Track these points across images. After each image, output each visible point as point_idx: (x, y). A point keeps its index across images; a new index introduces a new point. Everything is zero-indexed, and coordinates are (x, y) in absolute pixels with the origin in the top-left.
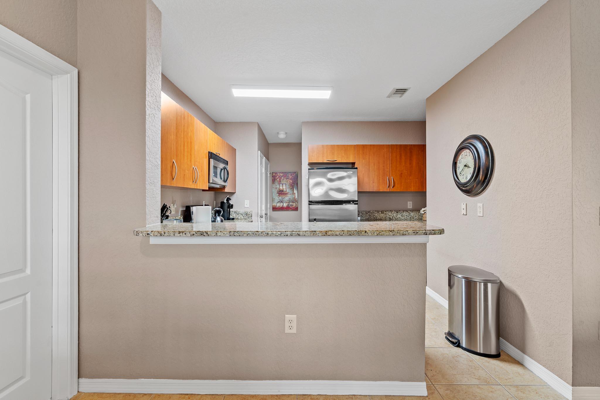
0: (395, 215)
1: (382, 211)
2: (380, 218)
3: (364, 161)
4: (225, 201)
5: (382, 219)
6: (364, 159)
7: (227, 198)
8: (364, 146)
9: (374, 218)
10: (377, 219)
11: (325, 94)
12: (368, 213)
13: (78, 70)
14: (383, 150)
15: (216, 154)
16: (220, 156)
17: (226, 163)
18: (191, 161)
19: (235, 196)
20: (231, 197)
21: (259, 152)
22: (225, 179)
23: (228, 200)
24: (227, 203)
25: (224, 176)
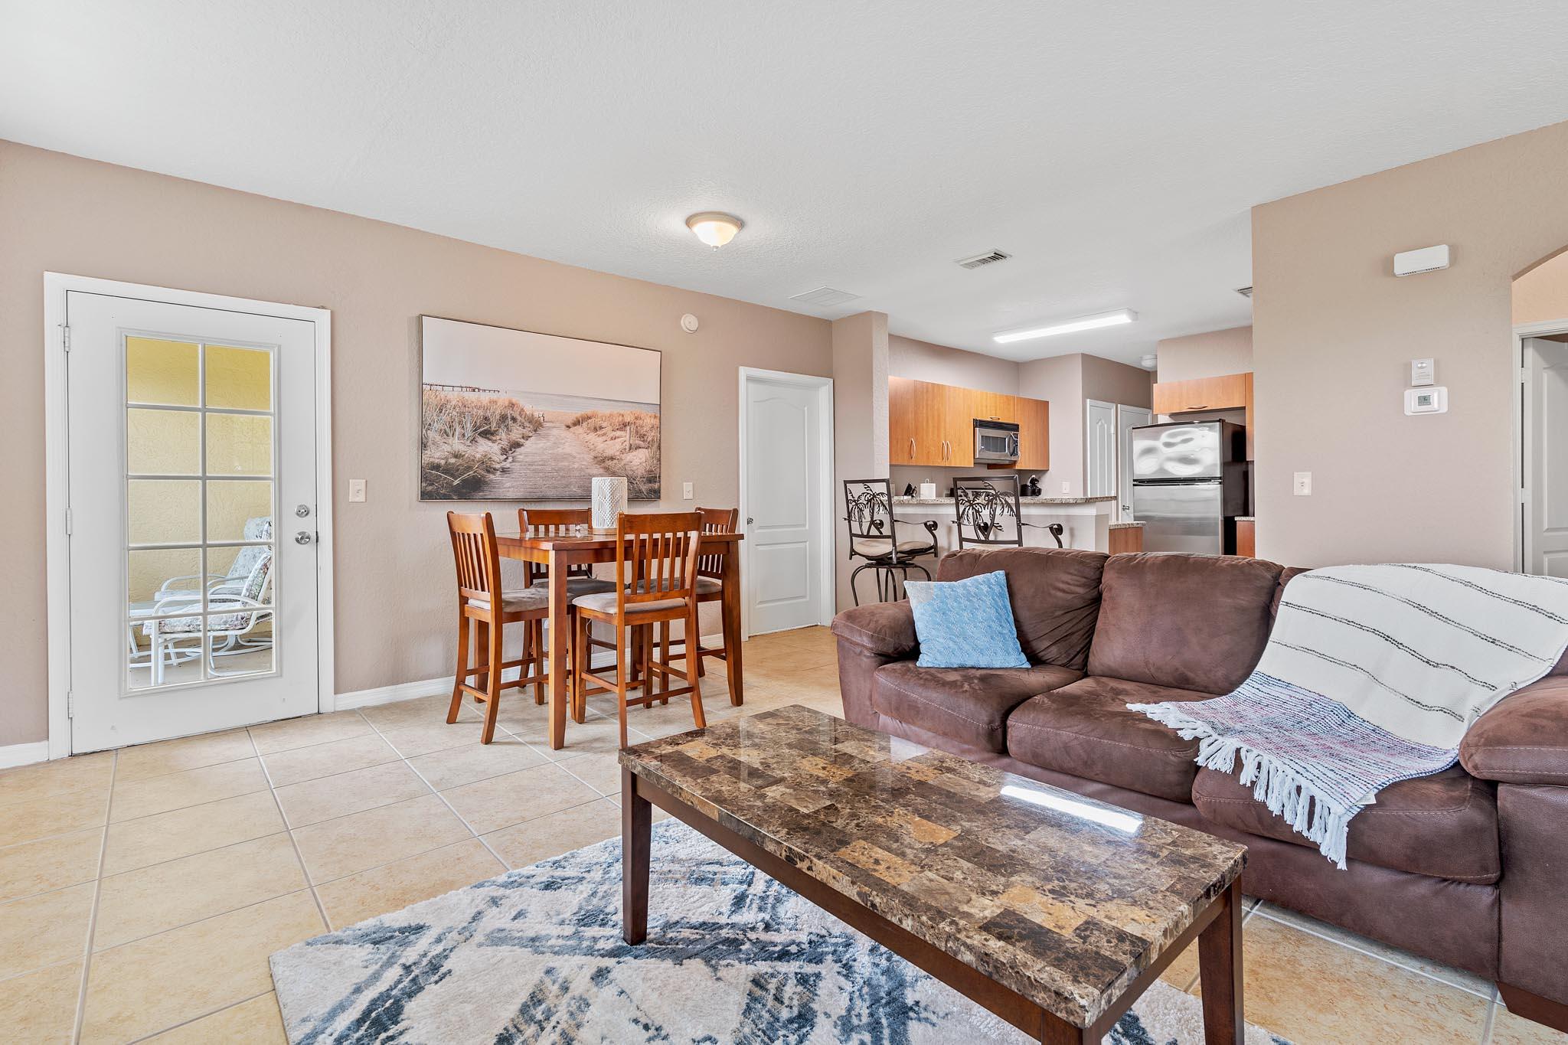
4: (1029, 484)
7: (1031, 478)
11: (1122, 319)
13: (834, 380)
15: (990, 420)
16: (1000, 421)
17: (1015, 428)
18: (938, 436)
19: (1048, 475)
20: (1040, 478)
21: (1088, 400)
22: (1011, 451)
23: (1034, 481)
24: (1032, 487)
25: (1009, 447)
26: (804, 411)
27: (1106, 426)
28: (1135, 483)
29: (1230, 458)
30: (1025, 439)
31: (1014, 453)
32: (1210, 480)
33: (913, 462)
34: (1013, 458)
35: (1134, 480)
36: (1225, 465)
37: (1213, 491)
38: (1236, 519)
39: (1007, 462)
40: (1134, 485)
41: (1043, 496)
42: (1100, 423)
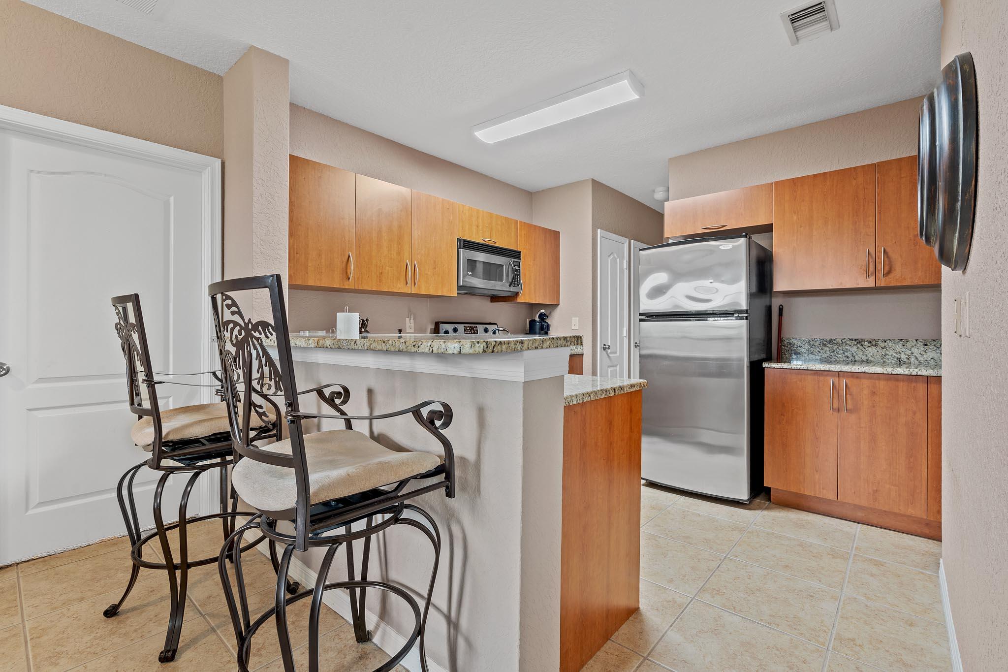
0: (915, 350)
1: (874, 340)
2: (866, 358)
3: (795, 218)
4: (537, 319)
5: (871, 362)
6: (795, 213)
7: (539, 314)
8: (794, 182)
9: (847, 357)
10: (855, 361)
12: (828, 345)
13: (222, 161)
14: (854, 182)
15: (481, 242)
16: (496, 245)
17: (516, 255)
18: (399, 253)
19: (559, 309)
20: (550, 313)
21: (599, 230)
22: (510, 280)
23: (543, 317)
24: (540, 322)
25: (507, 275)
26: (167, 204)
27: (618, 260)
28: (642, 317)
29: (754, 290)
30: (529, 268)
31: (515, 282)
32: (732, 314)
33: (351, 284)
34: (512, 289)
35: (641, 314)
36: (751, 296)
37: (738, 328)
38: (765, 365)
39: (509, 294)
40: (641, 320)
41: (554, 333)
42: (612, 257)
